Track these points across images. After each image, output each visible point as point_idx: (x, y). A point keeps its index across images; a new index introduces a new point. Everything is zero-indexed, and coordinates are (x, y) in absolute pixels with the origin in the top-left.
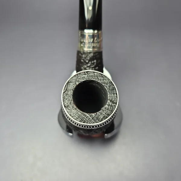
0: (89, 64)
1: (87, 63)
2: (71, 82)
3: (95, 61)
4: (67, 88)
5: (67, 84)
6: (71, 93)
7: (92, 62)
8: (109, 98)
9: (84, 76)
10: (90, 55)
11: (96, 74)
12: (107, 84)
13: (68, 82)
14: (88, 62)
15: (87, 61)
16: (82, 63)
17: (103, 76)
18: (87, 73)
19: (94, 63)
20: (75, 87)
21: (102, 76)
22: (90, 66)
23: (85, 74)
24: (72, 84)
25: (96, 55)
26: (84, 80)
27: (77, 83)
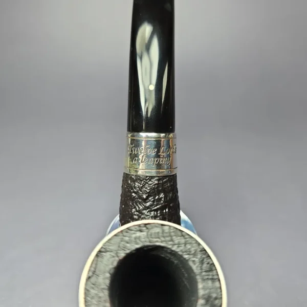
0: (150, 201)
1: (145, 200)
2: (106, 252)
3: (162, 195)
4: (95, 268)
5: (97, 256)
6: (104, 280)
7: (154, 198)
8: (201, 292)
9: (138, 234)
10: (150, 183)
11: (166, 228)
12: (195, 255)
13: (100, 251)
14: (147, 198)
15: (145, 197)
16: (133, 199)
17: (183, 233)
18: (145, 226)
19: (160, 199)
20: (115, 264)
21: (183, 236)
22: (151, 205)
23: (141, 231)
24: (107, 255)
25: (163, 183)
26: (138, 246)
27: (122, 255)
